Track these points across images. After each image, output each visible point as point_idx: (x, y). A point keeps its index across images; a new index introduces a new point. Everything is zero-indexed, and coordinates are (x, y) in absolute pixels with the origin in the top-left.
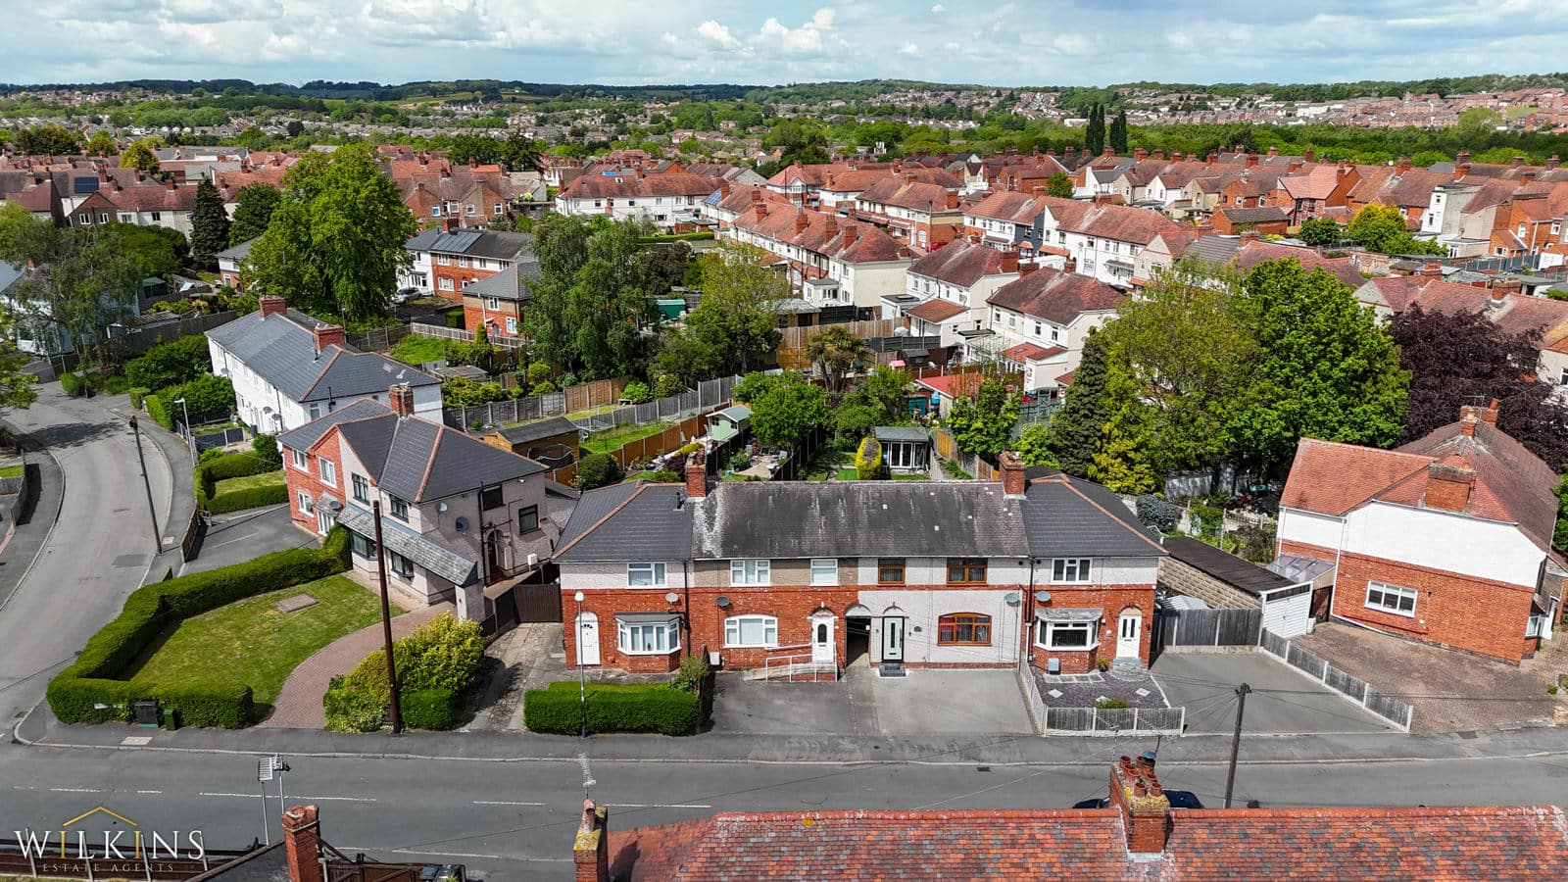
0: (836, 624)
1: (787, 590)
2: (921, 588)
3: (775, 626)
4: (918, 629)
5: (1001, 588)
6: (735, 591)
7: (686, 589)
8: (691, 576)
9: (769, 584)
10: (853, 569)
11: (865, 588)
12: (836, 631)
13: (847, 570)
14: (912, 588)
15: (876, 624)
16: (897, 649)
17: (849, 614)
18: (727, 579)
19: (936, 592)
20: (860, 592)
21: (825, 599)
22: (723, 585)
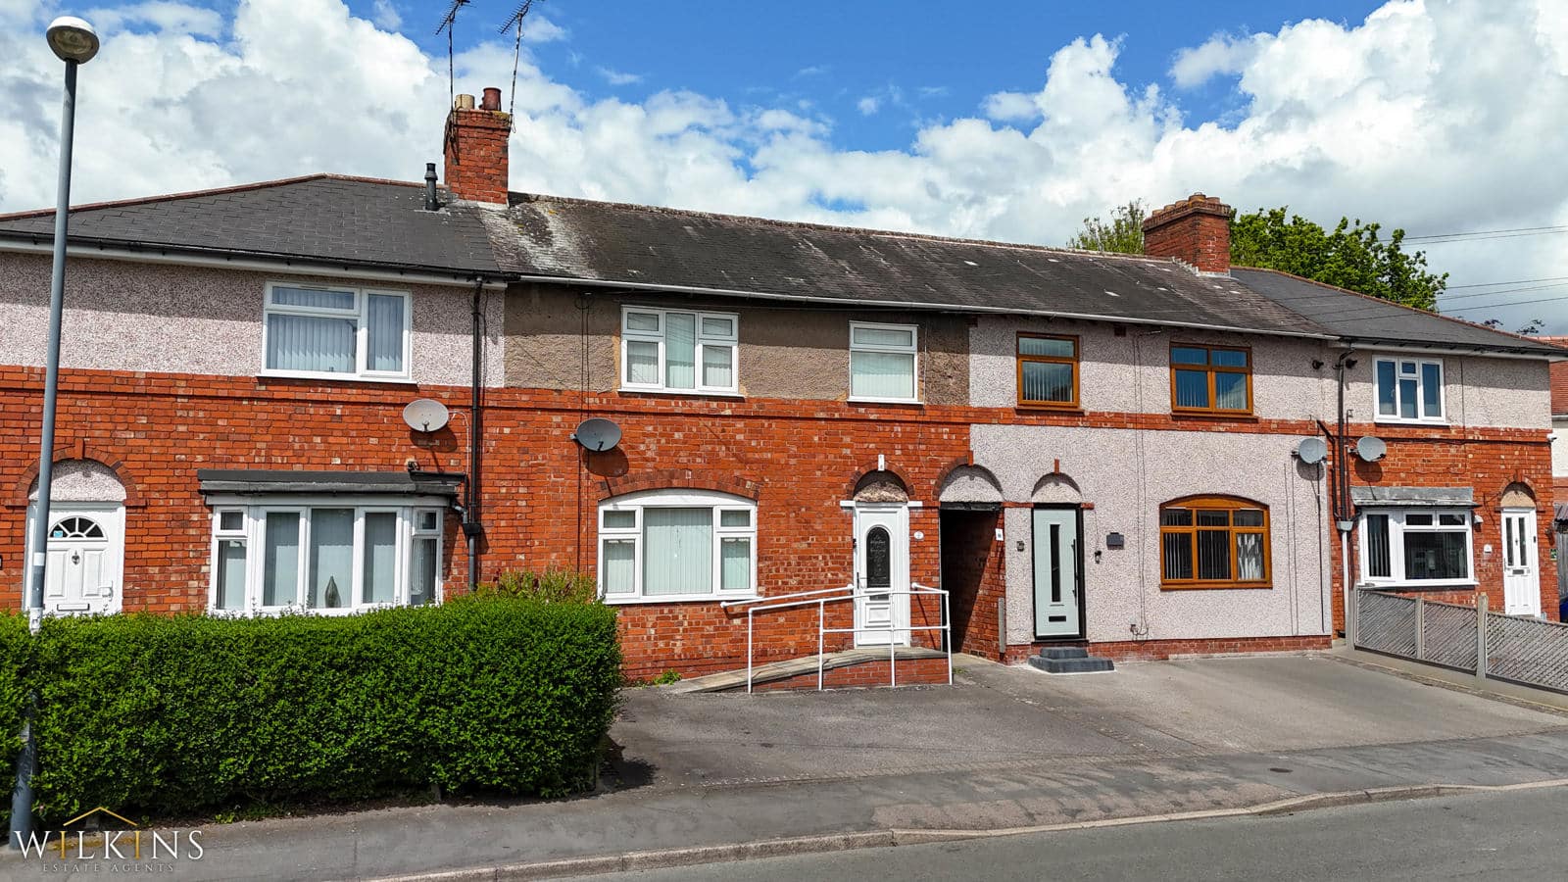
0: (915, 523)
1: (783, 415)
2: (1118, 421)
3: (750, 532)
4: (1115, 542)
5: (1284, 428)
6: (633, 406)
7: (478, 390)
8: (496, 351)
9: (733, 390)
10: (957, 359)
11: (987, 416)
12: (916, 547)
13: (941, 359)
14: (1098, 421)
15: (1015, 524)
16: (1068, 605)
17: (949, 495)
18: (611, 366)
19: (1151, 436)
20: (975, 430)
21: (887, 447)
22: (596, 386)
